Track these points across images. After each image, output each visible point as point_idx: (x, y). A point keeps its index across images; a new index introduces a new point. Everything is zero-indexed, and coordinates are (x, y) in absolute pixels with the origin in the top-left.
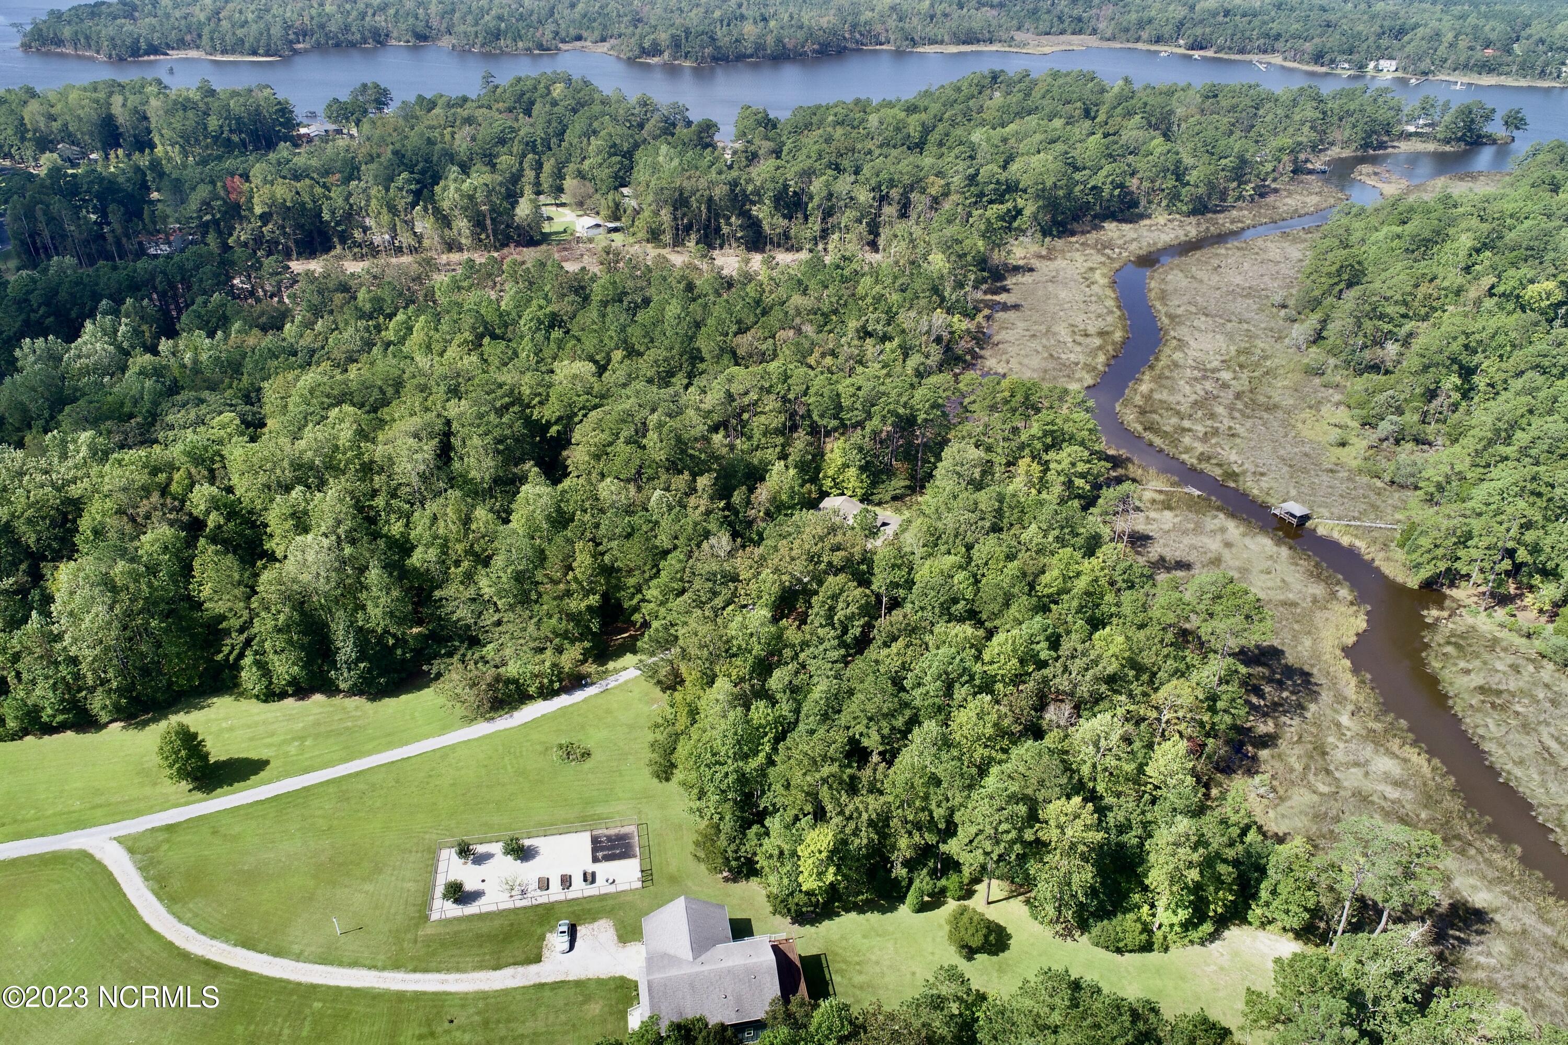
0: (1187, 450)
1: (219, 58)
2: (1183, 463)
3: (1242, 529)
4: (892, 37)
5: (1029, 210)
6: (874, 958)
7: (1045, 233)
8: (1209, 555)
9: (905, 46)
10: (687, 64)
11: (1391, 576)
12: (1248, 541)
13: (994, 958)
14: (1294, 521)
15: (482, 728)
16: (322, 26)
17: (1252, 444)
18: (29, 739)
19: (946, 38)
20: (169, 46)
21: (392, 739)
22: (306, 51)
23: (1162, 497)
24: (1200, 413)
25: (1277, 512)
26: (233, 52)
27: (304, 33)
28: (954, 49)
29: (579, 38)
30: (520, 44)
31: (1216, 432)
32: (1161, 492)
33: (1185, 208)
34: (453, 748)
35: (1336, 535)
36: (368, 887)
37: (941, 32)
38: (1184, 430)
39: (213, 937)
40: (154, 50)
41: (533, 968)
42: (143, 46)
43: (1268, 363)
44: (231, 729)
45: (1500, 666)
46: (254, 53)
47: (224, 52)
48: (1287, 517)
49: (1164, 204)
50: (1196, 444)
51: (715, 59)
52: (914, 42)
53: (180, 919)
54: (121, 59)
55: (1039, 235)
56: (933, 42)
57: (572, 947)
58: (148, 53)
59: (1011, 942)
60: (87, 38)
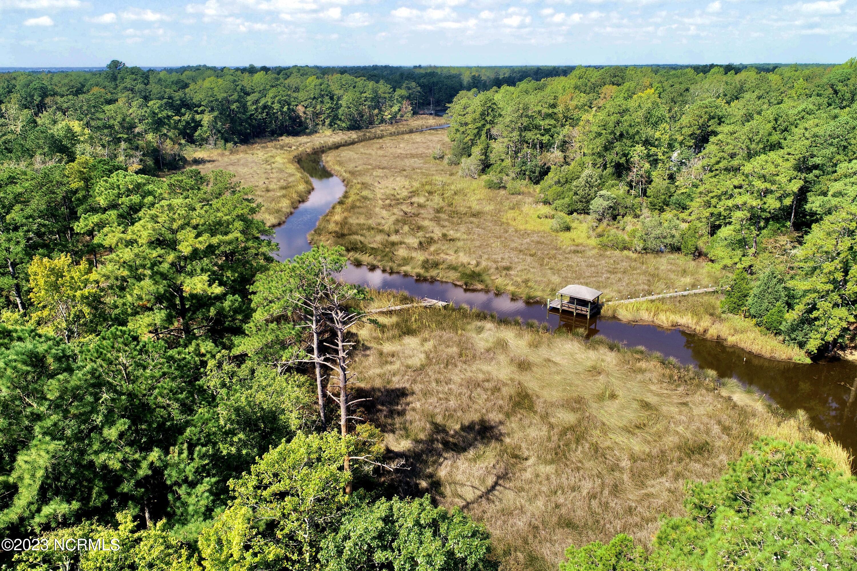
0: (406, 261)
2: (406, 275)
3: (528, 337)
5: (206, 119)
7: (226, 139)
8: (505, 391)
12: (544, 352)
14: (586, 311)
17: (478, 243)
23: (394, 319)
24: (406, 228)
25: (556, 304)
31: (431, 241)
32: (390, 313)
33: (344, 125)
35: (646, 316)
38: (393, 244)
43: (453, 187)
48: (573, 308)
49: (327, 122)
50: (414, 254)
55: (220, 142)
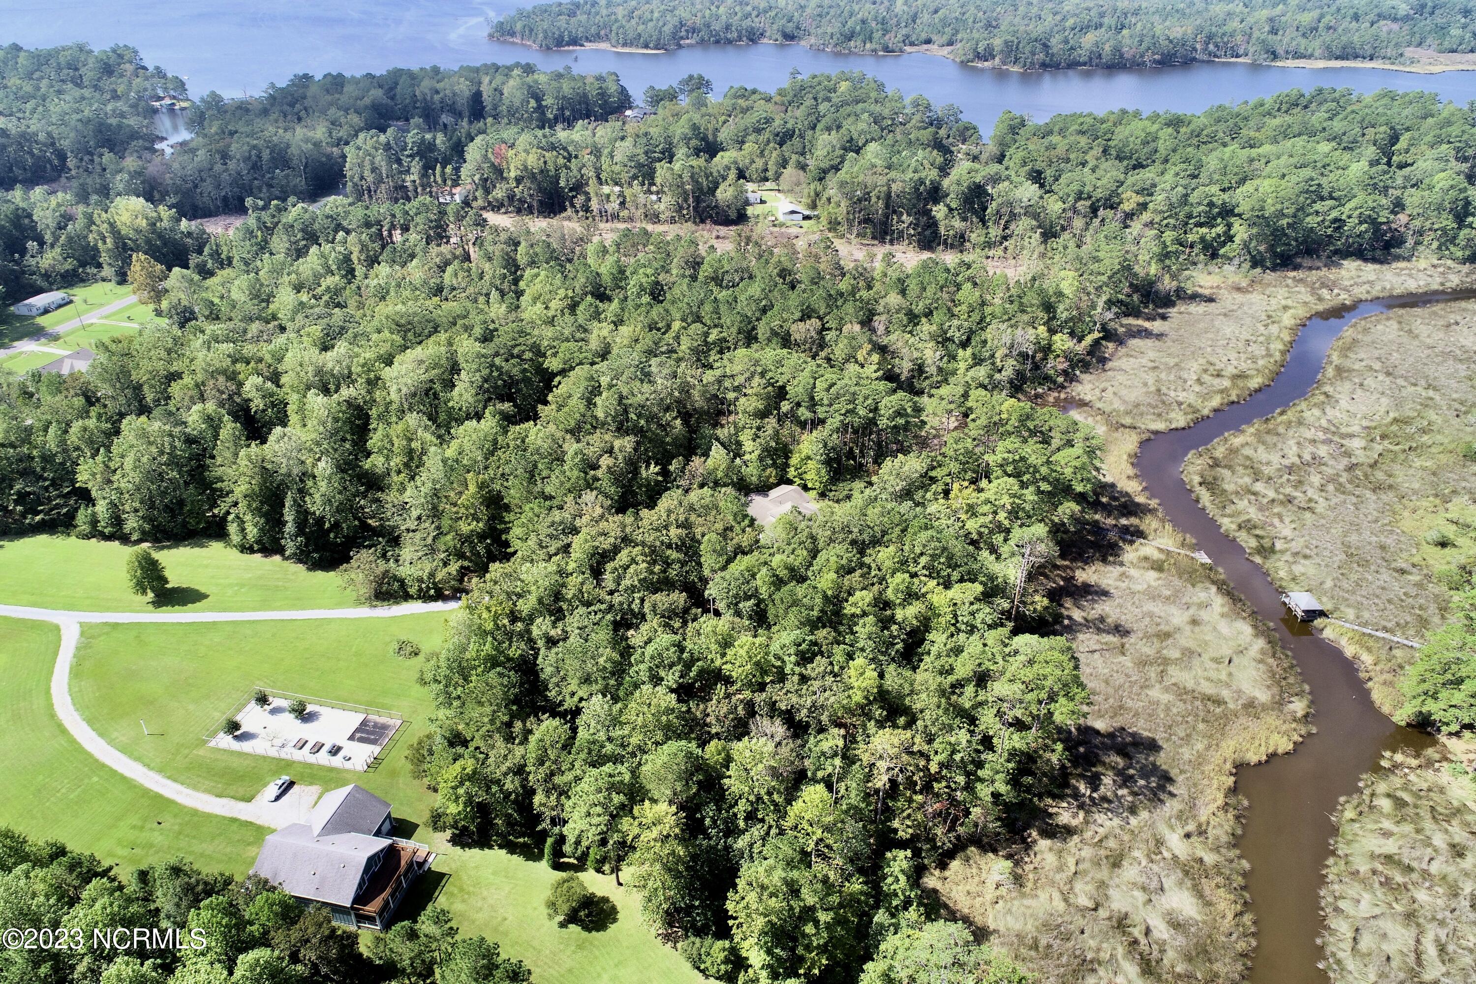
0: (1234, 514)
1: (620, 50)
4: (1251, 50)
5: (1242, 237)
6: (485, 893)
7: (1256, 262)
8: (1162, 627)
9: (1262, 59)
10: (1016, 69)
11: (1378, 703)
12: (1224, 623)
13: (585, 934)
14: (1301, 615)
15: (365, 612)
16: (708, 26)
17: (1322, 522)
18: (94, 540)
19: (1317, 53)
20: (588, 40)
21: (299, 602)
22: (689, 46)
23: (1160, 556)
24: (1285, 478)
25: (1288, 601)
26: (631, 45)
27: (694, 30)
28: (1321, 64)
29: (928, 41)
30: (868, 46)
31: (1287, 501)
32: (1163, 551)
33: (1459, 254)
34: (329, 621)
35: (1344, 642)
36: (191, 707)
37: (1315, 45)
38: (1249, 492)
39: (77, 710)
40: (574, 42)
41: (242, 805)
42: (566, 39)
43: (1425, 438)
44: (206, 566)
45: (1439, 840)
46: (646, 46)
47: (625, 45)
48: (1294, 608)
50: (1250, 510)
51: (1044, 65)
52: (1275, 56)
53: (70, 689)
54: (549, 48)
55: (1247, 265)
56: (1298, 55)
57: (278, 798)
58: (568, 44)
59: (613, 926)
60: (531, 30)
